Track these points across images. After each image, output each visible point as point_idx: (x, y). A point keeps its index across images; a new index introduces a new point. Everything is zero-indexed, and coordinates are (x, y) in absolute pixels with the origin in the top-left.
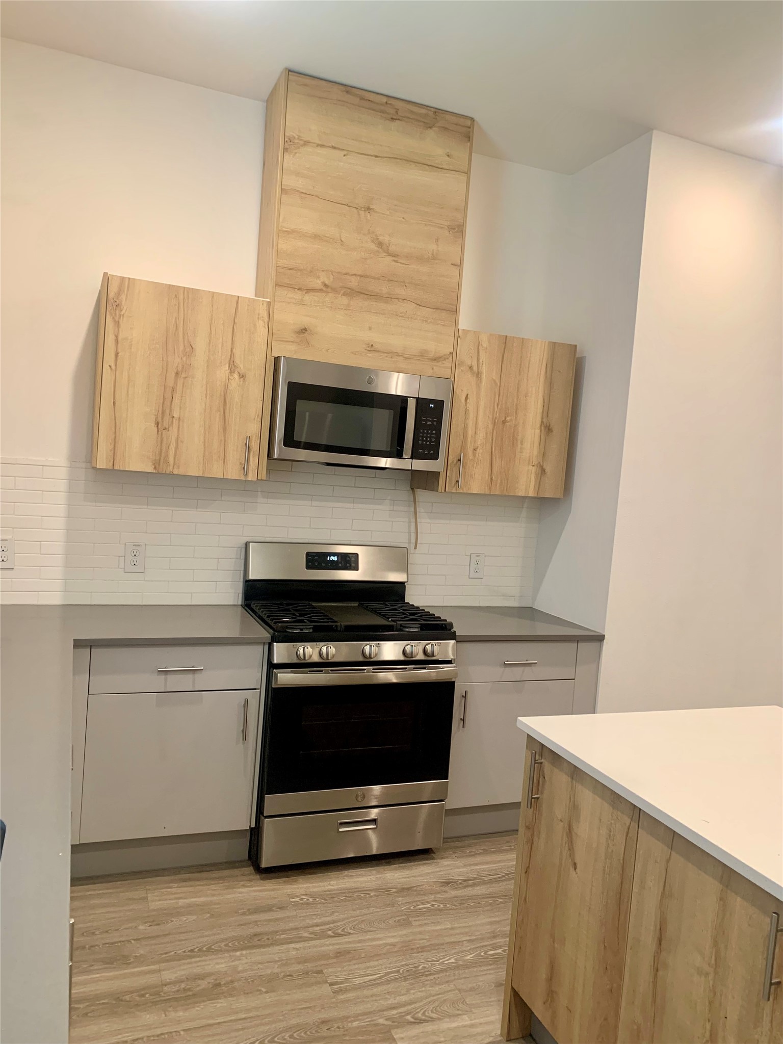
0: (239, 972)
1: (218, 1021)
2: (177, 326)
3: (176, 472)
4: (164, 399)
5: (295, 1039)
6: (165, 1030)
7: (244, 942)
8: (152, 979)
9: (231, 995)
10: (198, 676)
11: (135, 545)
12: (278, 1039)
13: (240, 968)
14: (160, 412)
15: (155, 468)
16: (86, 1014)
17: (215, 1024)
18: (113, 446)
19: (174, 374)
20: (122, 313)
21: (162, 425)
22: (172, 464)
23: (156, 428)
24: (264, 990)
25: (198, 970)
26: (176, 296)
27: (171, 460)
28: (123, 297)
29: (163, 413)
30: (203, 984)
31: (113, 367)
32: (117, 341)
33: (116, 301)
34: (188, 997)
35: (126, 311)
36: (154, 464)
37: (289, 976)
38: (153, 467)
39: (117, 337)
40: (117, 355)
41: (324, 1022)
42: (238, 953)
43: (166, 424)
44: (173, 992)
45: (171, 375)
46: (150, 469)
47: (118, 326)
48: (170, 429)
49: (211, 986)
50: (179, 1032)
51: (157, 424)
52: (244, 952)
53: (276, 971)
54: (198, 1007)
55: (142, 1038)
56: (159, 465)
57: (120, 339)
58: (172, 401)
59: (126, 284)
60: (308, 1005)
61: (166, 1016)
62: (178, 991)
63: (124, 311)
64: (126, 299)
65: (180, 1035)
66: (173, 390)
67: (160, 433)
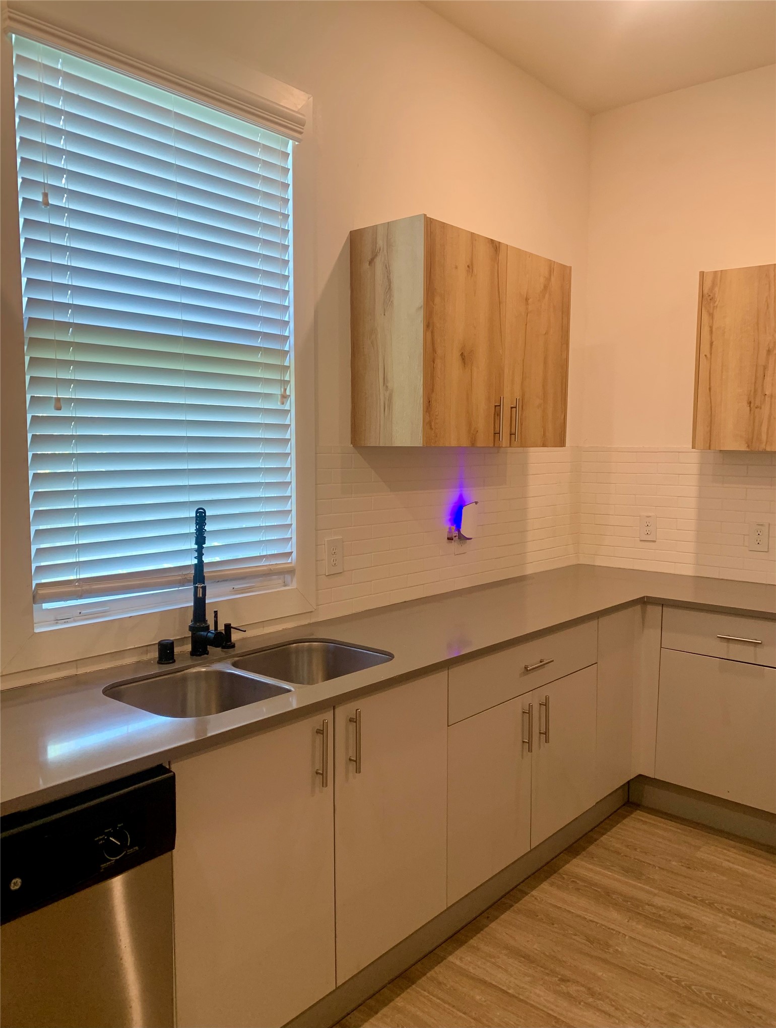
0: (717, 931)
1: (661, 948)
2: (768, 306)
3: (768, 449)
4: (756, 378)
5: (711, 998)
6: (617, 928)
7: (747, 916)
8: (642, 896)
9: (692, 941)
10: (758, 649)
11: (759, 525)
12: (695, 988)
13: (721, 929)
14: (753, 391)
15: (748, 446)
16: (579, 889)
17: (656, 948)
18: (709, 429)
19: (765, 352)
20: (716, 305)
21: (755, 403)
22: (765, 441)
23: (749, 408)
24: (724, 953)
25: (683, 910)
26: (766, 275)
27: (764, 437)
28: (717, 289)
29: (755, 391)
30: (678, 921)
31: (708, 356)
32: (711, 332)
33: (710, 295)
34: (656, 921)
35: (719, 302)
36: (747, 443)
37: (758, 958)
38: (747, 445)
39: (711, 327)
40: (711, 344)
41: (751, 1005)
42: (731, 920)
43: (758, 403)
44: (651, 912)
45: (763, 353)
46: (743, 448)
47: (713, 318)
48: (763, 407)
49: (683, 925)
50: (626, 935)
51: (750, 403)
52: (739, 922)
53: (751, 948)
54: (657, 931)
55: (597, 923)
56: (752, 443)
57: (714, 329)
58: (764, 379)
59: (718, 277)
60: (751, 986)
61: (628, 922)
62: (654, 913)
63: (717, 303)
64: (719, 291)
65: (625, 938)
66: (765, 368)
67: (752, 412)
